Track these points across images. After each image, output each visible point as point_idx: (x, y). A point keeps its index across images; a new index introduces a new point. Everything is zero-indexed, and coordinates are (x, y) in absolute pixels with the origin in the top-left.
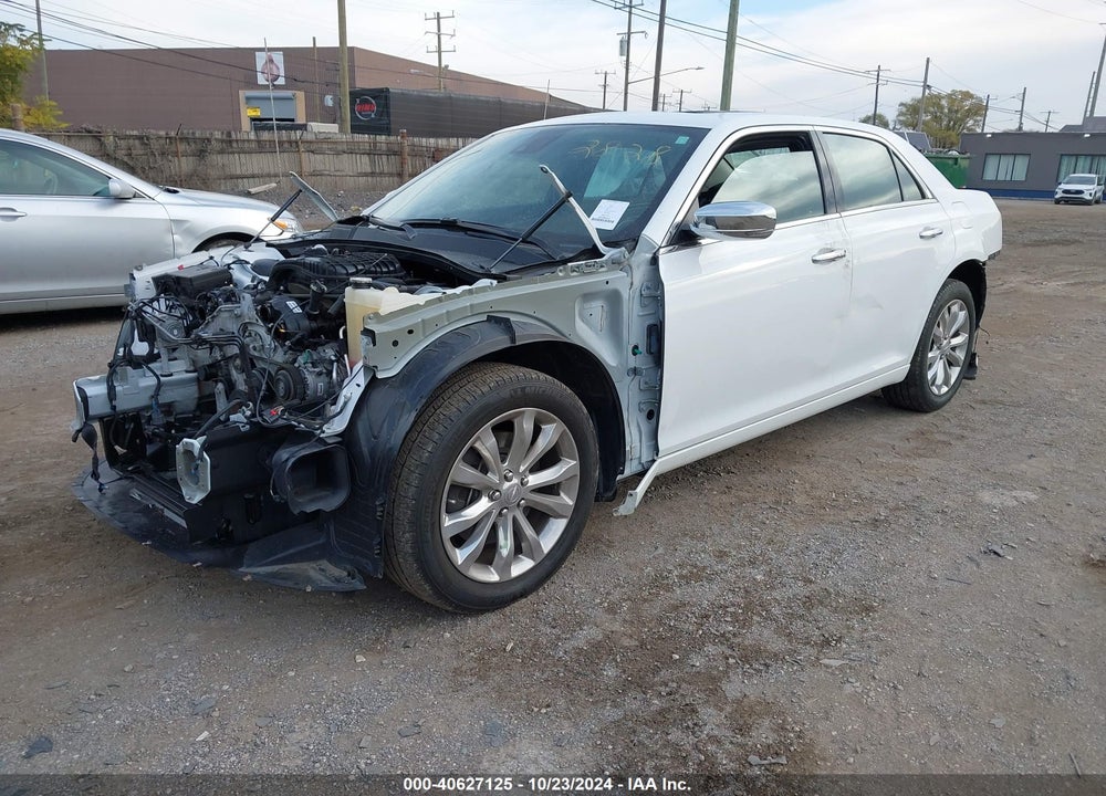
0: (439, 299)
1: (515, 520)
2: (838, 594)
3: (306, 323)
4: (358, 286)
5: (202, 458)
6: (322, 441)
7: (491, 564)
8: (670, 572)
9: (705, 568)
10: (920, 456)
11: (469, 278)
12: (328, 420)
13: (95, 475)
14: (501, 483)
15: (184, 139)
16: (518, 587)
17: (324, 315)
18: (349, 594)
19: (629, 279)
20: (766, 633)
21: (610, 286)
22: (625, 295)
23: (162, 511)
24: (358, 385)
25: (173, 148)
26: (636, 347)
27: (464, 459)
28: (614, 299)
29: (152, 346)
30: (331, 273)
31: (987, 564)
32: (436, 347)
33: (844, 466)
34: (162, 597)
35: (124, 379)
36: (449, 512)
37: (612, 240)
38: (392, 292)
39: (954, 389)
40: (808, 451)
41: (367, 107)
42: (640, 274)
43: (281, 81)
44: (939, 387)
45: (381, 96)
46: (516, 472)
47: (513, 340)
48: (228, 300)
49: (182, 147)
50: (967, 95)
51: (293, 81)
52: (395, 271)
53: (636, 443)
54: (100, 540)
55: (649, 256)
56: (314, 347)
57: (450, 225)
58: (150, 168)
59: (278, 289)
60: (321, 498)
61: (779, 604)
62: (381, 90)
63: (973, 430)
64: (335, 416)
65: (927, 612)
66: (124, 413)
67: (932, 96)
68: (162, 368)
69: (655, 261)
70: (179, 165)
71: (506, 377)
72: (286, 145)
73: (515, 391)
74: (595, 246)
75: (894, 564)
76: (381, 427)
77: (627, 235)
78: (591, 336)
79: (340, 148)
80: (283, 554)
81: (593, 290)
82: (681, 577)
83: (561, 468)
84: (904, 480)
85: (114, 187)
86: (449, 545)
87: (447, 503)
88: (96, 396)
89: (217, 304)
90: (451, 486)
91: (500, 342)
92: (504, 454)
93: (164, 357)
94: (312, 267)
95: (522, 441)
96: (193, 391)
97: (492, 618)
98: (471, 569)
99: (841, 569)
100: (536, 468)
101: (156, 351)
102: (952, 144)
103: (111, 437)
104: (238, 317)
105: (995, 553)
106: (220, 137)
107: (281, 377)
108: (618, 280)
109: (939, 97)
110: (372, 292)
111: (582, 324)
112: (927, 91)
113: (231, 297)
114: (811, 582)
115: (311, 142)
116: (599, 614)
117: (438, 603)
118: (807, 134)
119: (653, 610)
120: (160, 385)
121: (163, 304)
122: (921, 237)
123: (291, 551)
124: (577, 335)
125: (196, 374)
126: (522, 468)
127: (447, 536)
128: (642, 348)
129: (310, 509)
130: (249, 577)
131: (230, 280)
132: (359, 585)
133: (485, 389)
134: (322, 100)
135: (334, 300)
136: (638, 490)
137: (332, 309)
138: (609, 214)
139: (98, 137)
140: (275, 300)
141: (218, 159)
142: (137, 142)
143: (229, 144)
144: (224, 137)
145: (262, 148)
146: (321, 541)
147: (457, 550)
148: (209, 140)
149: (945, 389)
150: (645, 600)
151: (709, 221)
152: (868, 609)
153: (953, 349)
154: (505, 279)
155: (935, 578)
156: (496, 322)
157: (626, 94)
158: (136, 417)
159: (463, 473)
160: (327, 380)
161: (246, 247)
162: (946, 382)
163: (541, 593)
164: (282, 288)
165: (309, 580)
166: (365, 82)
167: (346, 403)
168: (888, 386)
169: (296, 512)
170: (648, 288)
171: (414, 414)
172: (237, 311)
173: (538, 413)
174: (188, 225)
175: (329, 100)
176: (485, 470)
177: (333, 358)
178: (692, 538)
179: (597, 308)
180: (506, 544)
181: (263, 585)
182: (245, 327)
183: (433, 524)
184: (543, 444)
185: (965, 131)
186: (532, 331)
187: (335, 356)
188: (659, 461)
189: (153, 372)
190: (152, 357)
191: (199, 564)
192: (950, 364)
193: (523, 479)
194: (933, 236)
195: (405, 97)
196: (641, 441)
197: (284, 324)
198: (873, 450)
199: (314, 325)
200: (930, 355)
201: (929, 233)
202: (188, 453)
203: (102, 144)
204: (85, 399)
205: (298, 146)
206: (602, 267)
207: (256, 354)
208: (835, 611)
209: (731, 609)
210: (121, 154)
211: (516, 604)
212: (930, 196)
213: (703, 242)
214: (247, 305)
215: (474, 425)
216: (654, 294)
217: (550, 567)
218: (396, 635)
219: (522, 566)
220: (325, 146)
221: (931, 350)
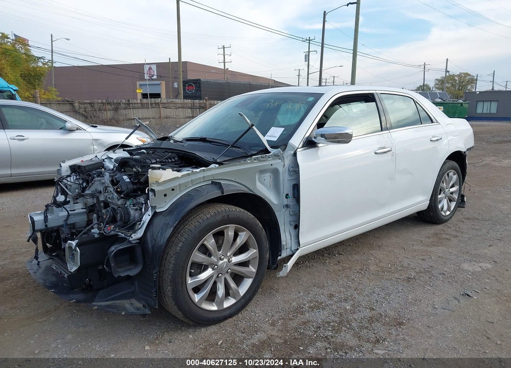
0: (188, 174)
1: (225, 280)
2: (386, 316)
3: (131, 186)
4: (154, 168)
5: (75, 250)
6: (130, 242)
7: (214, 301)
8: (304, 305)
9: (322, 303)
10: (435, 246)
11: (206, 164)
12: (135, 232)
13: (36, 258)
14: (218, 261)
15: (109, 104)
16: (227, 313)
17: (139, 182)
18: (144, 315)
19: (282, 164)
20: (348, 336)
21: (273, 167)
22: (281, 170)
23: (64, 274)
24: (149, 215)
25: (104, 108)
26: (287, 195)
27: (198, 249)
28: (275, 172)
29: (66, 197)
30: (144, 162)
31: (463, 301)
32: (185, 196)
33: (396, 251)
34: (60, 316)
35: (52, 212)
36: (191, 275)
37: (274, 145)
38: (169, 171)
39: (453, 212)
40: (379, 243)
41: (191, 88)
42: (288, 161)
43: (155, 77)
44: (445, 212)
45: (197, 82)
46: (226, 256)
47: (223, 192)
48: (99, 176)
49: (108, 107)
50: (467, 74)
51: (160, 77)
52: (175, 161)
53: (289, 241)
54: (38, 288)
55: (293, 152)
56: (135, 197)
57: (203, 140)
58: (94, 116)
59: (121, 171)
60: (129, 270)
61: (356, 321)
62: (197, 80)
63: (462, 233)
64: (138, 230)
65: (430, 326)
66: (52, 228)
67: (450, 75)
68: (70, 207)
69: (295, 154)
70: (107, 115)
71: (219, 210)
72: (154, 105)
73: (224, 217)
74: (266, 148)
75: (416, 300)
76: (158, 235)
77: (282, 143)
78: (264, 190)
79: (178, 106)
80: (115, 296)
81: (265, 168)
82: (311, 307)
83: (249, 254)
84: (424, 258)
85: (68, 125)
86: (191, 293)
87: (190, 272)
88: (39, 221)
89: (94, 178)
90: (192, 263)
91: (217, 193)
92: (219, 248)
93: (72, 202)
94: (136, 160)
95: (228, 240)
96: (84, 218)
97: (213, 328)
98: (203, 304)
99: (389, 303)
100: (236, 254)
101: (68, 200)
102: (461, 97)
103: (45, 239)
104: (103, 183)
105: (468, 295)
106: (124, 102)
107: (118, 211)
108: (277, 164)
109: (454, 76)
110: (161, 171)
111: (260, 184)
112: (447, 74)
113: (100, 175)
114: (373, 309)
115: (165, 103)
116: (267, 327)
117: (186, 320)
118: (372, 94)
119: (293, 324)
120: (69, 215)
121: (73, 179)
122: (431, 141)
123: (118, 294)
124: (257, 189)
125: (85, 210)
126: (229, 254)
127: (190, 288)
128: (291, 195)
129: (123, 275)
130: (96, 307)
131: (103, 166)
132: (148, 312)
133: (209, 216)
134: (173, 85)
135: (144, 175)
136: (289, 264)
137: (142, 180)
138: (275, 133)
139: (72, 104)
140: (118, 175)
141: (123, 112)
142: (89, 105)
143: (128, 105)
144: (127, 102)
145: (143, 106)
146: (132, 290)
147: (196, 295)
148: (120, 104)
149: (448, 213)
150: (290, 319)
151: (322, 136)
152: (401, 324)
153: (452, 193)
154: (222, 164)
155: (436, 308)
156: (215, 184)
157: (308, 78)
158: (57, 230)
159: (197, 256)
160: (140, 212)
161: (114, 151)
162: (449, 209)
163: (240, 315)
164: (123, 170)
165: (124, 309)
166: (191, 77)
167: (143, 224)
168: (419, 212)
169: (116, 276)
170: (292, 167)
171: (172, 228)
172: (102, 181)
173: (236, 227)
174: (100, 141)
175: (176, 85)
176: (210, 255)
177: (143, 202)
178: (318, 287)
179: (268, 177)
180: (221, 291)
181: (103, 312)
182: (106, 188)
183: (182, 282)
184: (240, 241)
185: (467, 91)
186: (232, 188)
187: (144, 201)
188: (300, 249)
189: (66, 210)
190: (66, 202)
191: (74, 301)
192: (450, 201)
193: (229, 259)
194: (437, 140)
195: (208, 83)
196: (291, 240)
197: (121, 186)
198: (411, 243)
199: (135, 187)
200: (439, 197)
201: (436, 139)
202: (70, 247)
203: (74, 106)
204: (33, 222)
205: (159, 105)
206: (269, 158)
207: (110, 200)
208: (384, 325)
209: (332, 324)
210: (82, 111)
211: (227, 321)
212: (436, 122)
213: (319, 145)
214: (107, 178)
215: (203, 233)
216: (295, 170)
217: (244, 303)
218: (167, 336)
219: (229, 303)
220: (171, 105)
221: (440, 194)
